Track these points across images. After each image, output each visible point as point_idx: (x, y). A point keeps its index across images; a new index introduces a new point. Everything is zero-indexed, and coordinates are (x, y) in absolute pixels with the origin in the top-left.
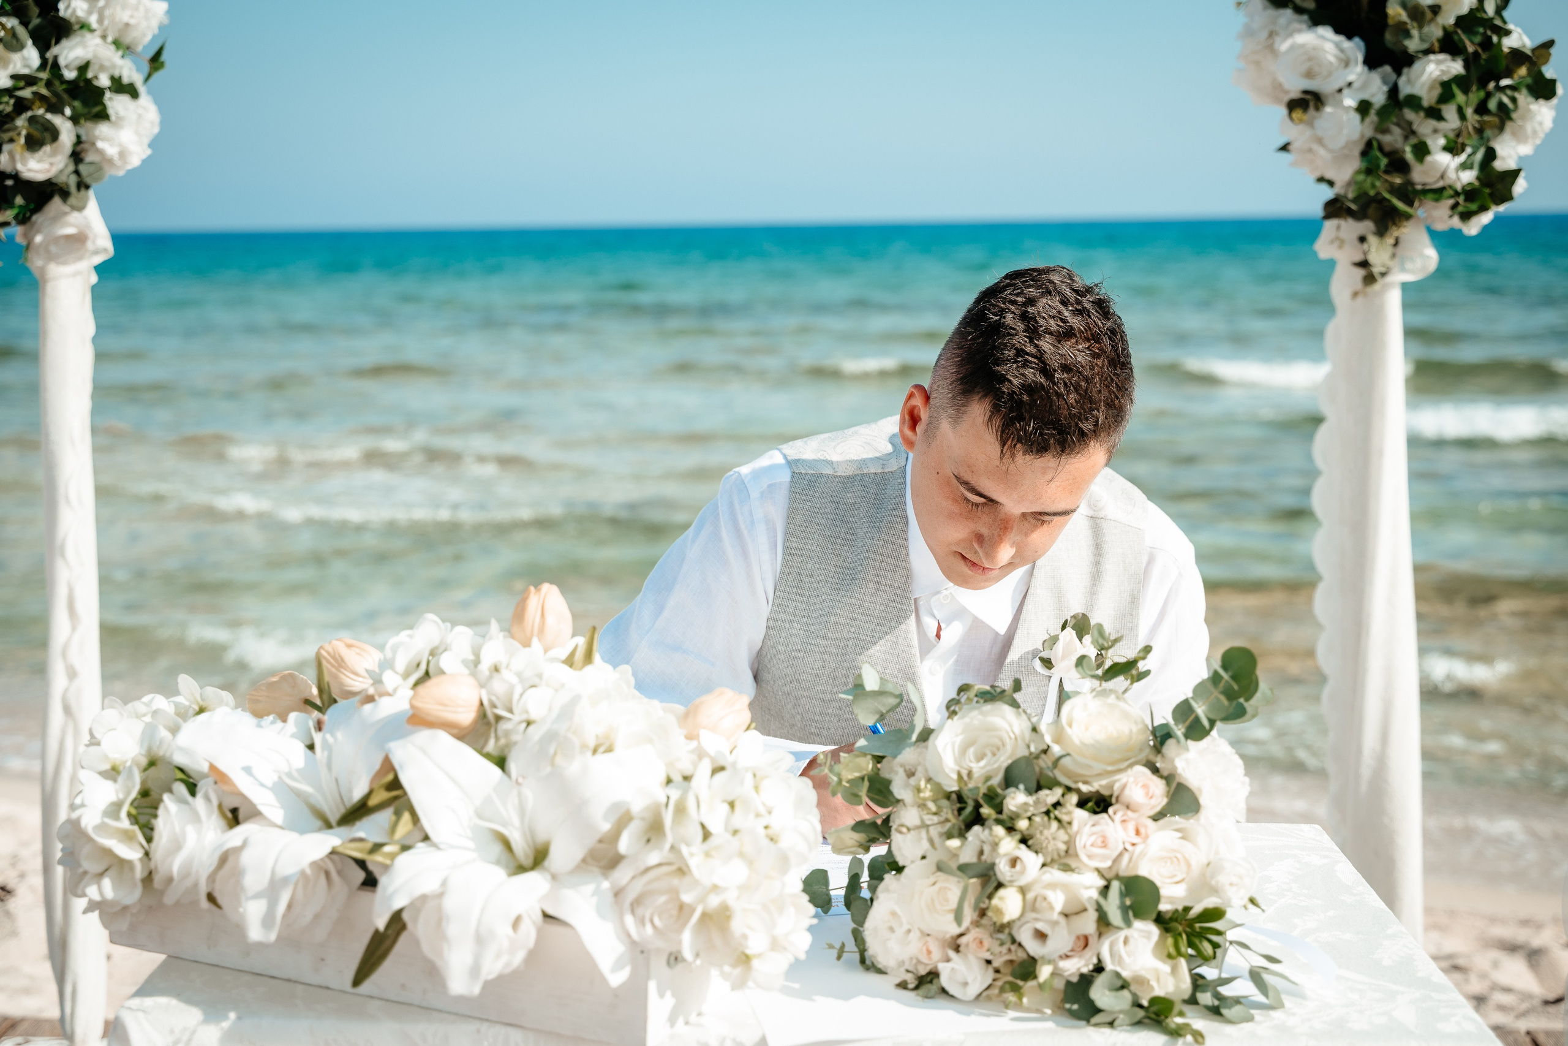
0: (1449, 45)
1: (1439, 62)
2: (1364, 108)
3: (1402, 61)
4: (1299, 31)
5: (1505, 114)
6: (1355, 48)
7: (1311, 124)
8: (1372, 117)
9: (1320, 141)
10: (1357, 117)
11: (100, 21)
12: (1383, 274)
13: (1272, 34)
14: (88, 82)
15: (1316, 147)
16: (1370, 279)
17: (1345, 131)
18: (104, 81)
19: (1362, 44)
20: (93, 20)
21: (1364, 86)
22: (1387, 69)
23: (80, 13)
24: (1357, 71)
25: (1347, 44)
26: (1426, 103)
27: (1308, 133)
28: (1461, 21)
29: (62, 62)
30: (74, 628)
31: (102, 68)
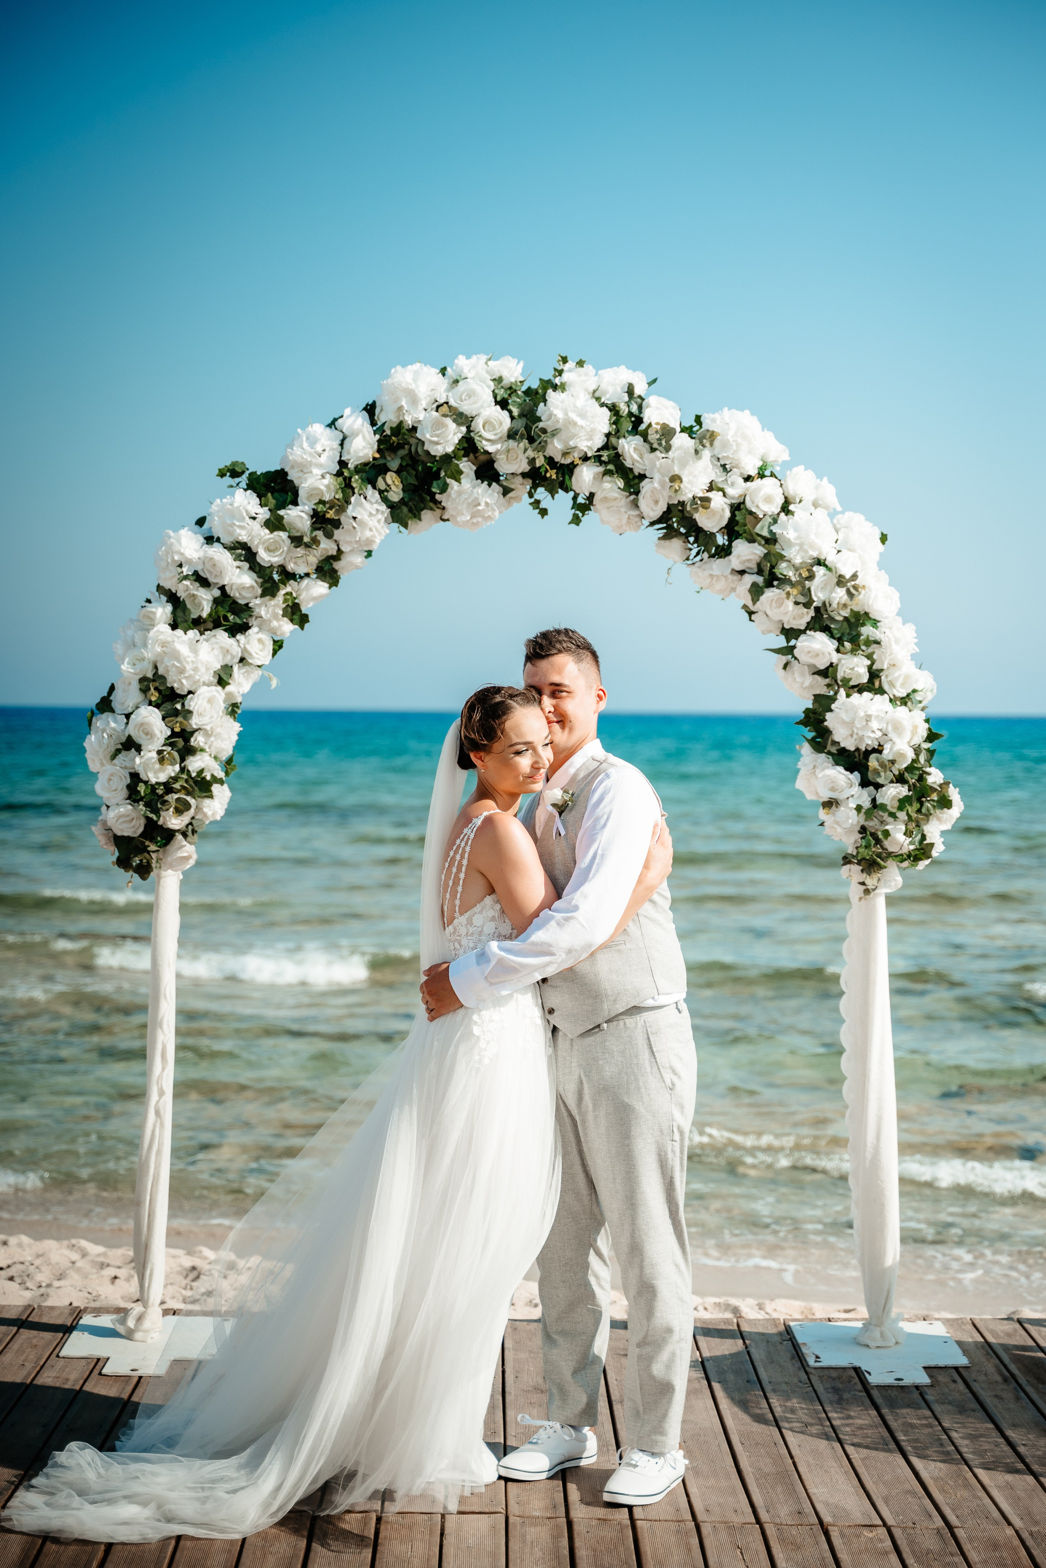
0: (900, 779)
1: (896, 788)
2: (859, 808)
3: (878, 786)
4: (828, 768)
5: (928, 815)
6: (855, 777)
7: (834, 814)
8: (862, 814)
9: (837, 823)
10: (855, 812)
11: (210, 748)
12: (874, 890)
13: (815, 767)
14: (204, 778)
15: (836, 826)
16: (867, 892)
17: (850, 821)
18: (208, 778)
19: (859, 775)
20: (207, 747)
21: (859, 797)
22: (871, 788)
23: (201, 744)
24: (856, 789)
25: (851, 776)
26: (889, 808)
27: (833, 818)
28: (907, 769)
29: (190, 769)
30: (163, 1069)
31: (209, 770)
